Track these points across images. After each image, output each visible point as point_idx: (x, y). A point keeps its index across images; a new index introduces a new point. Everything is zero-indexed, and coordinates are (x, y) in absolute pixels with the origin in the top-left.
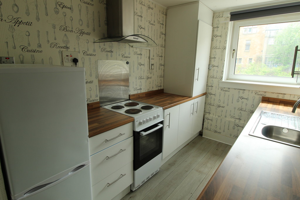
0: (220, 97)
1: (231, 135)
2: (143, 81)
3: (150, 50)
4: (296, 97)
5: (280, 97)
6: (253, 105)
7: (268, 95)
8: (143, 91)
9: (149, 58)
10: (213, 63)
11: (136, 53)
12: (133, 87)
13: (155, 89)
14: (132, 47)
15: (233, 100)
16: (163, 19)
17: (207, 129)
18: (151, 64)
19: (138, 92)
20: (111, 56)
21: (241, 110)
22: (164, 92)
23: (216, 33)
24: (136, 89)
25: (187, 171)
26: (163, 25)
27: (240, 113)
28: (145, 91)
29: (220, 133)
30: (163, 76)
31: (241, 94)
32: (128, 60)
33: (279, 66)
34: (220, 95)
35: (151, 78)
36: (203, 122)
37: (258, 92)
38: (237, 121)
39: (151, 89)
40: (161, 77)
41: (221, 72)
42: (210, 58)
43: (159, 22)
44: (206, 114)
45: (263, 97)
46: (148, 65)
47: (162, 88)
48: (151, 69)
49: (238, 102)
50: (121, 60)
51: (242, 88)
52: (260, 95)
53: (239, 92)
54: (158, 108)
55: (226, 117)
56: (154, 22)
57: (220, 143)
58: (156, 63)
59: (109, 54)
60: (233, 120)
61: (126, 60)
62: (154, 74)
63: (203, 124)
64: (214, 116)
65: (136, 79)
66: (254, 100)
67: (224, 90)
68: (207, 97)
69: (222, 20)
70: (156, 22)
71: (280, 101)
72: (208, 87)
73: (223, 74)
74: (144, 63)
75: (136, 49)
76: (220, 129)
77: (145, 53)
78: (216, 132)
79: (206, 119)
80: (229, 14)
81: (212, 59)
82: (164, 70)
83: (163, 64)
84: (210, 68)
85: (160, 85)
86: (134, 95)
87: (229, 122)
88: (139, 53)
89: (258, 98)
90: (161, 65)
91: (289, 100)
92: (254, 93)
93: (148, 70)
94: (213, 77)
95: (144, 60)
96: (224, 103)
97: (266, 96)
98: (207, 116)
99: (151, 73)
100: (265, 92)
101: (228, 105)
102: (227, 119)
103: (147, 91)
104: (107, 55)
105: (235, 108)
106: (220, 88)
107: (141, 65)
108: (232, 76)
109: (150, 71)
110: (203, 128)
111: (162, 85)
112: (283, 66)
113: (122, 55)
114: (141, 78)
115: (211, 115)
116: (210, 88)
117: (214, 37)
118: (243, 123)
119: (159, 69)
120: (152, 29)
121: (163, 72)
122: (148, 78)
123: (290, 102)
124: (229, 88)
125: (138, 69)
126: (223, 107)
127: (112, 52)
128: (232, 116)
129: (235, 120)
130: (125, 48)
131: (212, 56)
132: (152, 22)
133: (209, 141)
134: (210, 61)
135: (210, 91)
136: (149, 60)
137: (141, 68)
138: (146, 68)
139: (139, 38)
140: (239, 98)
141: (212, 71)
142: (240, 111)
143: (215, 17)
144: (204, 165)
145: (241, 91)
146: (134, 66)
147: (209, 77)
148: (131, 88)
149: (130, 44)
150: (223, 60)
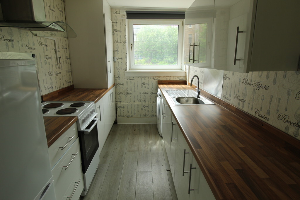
0: (127, 86)
1: (141, 116)
2: (53, 77)
3: (54, 41)
4: (177, 78)
5: (168, 79)
6: (153, 88)
7: (161, 79)
8: (55, 90)
9: (55, 50)
10: (117, 56)
11: (40, 44)
12: (44, 86)
13: (66, 86)
14: (36, 35)
15: (138, 86)
16: (61, 6)
17: (121, 116)
18: (59, 57)
19: (50, 91)
20: (13, 47)
21: (145, 93)
22: (75, 88)
23: (115, 28)
24: (47, 88)
25: (122, 156)
26: (62, 12)
27: (145, 96)
28: (57, 90)
29: (132, 116)
30: (71, 71)
31: (144, 81)
32: (34, 52)
33: (143, 58)
34: (127, 84)
35: (60, 73)
36: (116, 111)
37: (154, 77)
38: (144, 103)
39: (62, 87)
40: (69, 72)
41: (126, 64)
42: (114, 51)
43: (58, 9)
44: (117, 103)
45: (158, 81)
46: (55, 58)
47: (72, 84)
48: (60, 63)
49: (142, 87)
50: (26, 52)
51: (143, 76)
52: (156, 79)
53: (142, 79)
54: (89, 103)
55: (134, 102)
56: (54, 7)
57: (134, 125)
58: (63, 56)
59: (10, 43)
60: (140, 103)
61: (31, 52)
62: (62, 70)
63: (116, 113)
64: (125, 103)
65: (46, 76)
66: (152, 84)
67: (130, 79)
68: (116, 87)
69: (119, 17)
70: (56, 8)
71: (169, 82)
72: (115, 78)
73: (127, 65)
74: (51, 56)
75: (41, 39)
76: (132, 113)
77: (50, 44)
78: (128, 116)
79: (118, 108)
80: (125, 12)
81: (115, 52)
82: (70, 63)
83: (69, 58)
84: (115, 60)
85: (69, 81)
86: (46, 95)
87: (138, 105)
88: (44, 44)
89: (155, 82)
90: (67, 58)
91: (173, 81)
92: (152, 79)
93: (56, 64)
94: (119, 69)
95: (51, 53)
96: (131, 90)
97: (160, 80)
98: (119, 104)
99: (59, 68)
100: (159, 77)
101: (134, 91)
102: (136, 103)
103: (58, 89)
104: (7, 45)
105: (140, 93)
106: (126, 78)
107: (49, 58)
108: (133, 67)
109: (58, 65)
110: (116, 117)
111: (71, 81)
112: (145, 59)
113: (26, 45)
114: (50, 74)
115: (122, 103)
116: (117, 79)
117: (114, 32)
118: (148, 103)
119: (66, 63)
120: (53, 16)
121: (70, 66)
122: (58, 74)
123: (174, 82)
124: (134, 77)
125: (46, 63)
126: (131, 94)
127: (13, 41)
128: (139, 100)
129: (142, 103)
130: (28, 36)
131: (116, 50)
132: (52, 8)
133: (125, 126)
134: (114, 53)
135: (118, 81)
136: (55, 52)
137: (49, 62)
138: (54, 61)
139: (57, 26)
140: (143, 85)
141: (117, 63)
142: (144, 95)
143: (112, 12)
144: (132, 145)
145: (143, 78)
146: (41, 60)
147: (115, 68)
148: (42, 87)
149: (33, 31)
150: (125, 53)
